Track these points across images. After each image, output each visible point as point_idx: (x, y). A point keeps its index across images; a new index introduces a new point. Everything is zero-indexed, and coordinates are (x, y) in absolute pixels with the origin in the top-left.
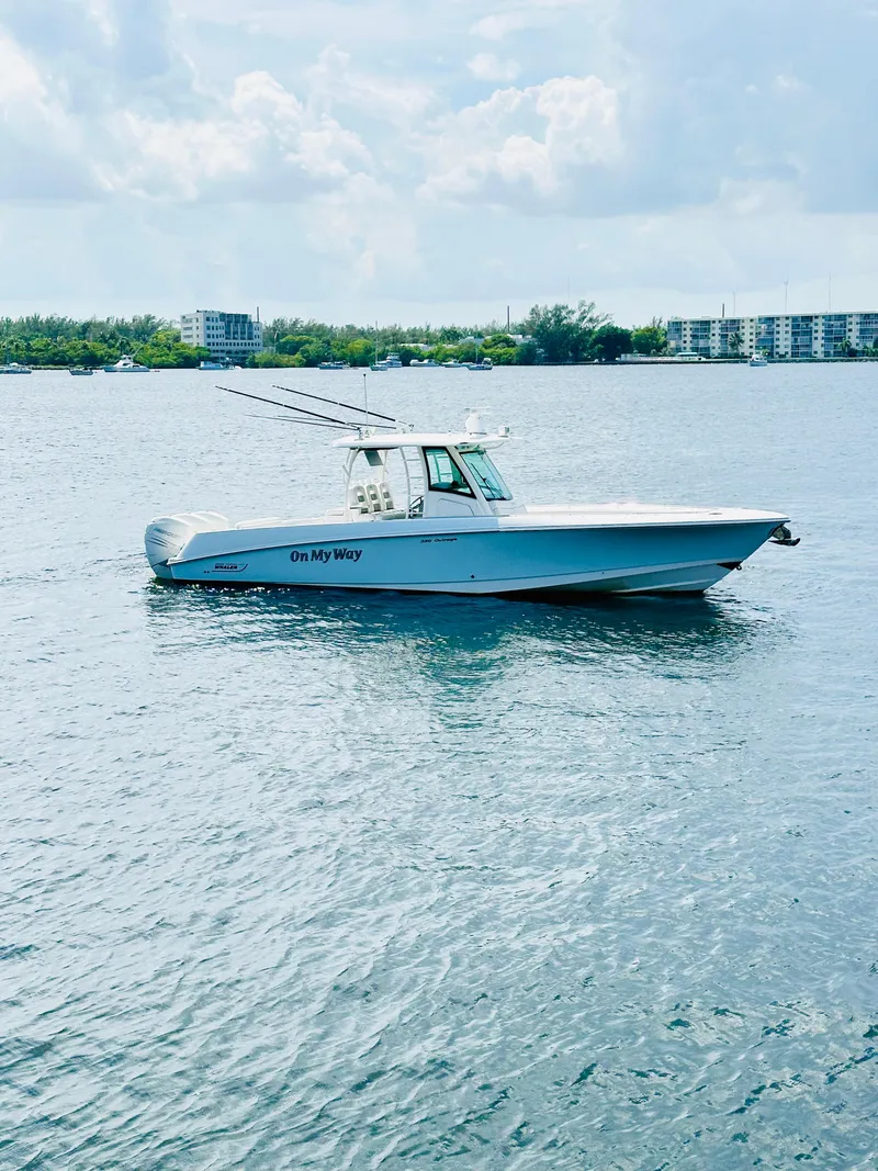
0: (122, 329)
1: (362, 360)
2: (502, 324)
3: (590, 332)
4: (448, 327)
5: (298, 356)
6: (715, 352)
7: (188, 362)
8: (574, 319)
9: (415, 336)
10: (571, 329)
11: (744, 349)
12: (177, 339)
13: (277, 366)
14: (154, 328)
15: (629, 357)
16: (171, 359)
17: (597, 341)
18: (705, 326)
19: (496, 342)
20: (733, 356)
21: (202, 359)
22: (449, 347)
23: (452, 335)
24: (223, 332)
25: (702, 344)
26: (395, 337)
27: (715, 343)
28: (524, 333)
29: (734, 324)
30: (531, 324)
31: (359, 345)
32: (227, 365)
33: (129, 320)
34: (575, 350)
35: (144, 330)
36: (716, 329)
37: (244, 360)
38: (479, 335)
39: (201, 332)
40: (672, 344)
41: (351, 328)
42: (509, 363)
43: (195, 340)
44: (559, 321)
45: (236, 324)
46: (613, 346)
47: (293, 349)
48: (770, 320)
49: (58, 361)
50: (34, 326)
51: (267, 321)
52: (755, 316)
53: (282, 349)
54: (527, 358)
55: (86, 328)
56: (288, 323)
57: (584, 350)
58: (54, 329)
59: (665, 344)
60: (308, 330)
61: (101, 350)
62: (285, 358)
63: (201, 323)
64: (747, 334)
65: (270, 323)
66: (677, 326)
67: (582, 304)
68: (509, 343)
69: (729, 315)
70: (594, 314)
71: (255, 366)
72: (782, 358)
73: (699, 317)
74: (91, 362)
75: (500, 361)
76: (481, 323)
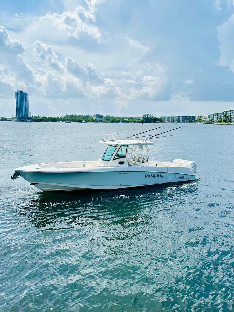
0: (85, 117)
1: (118, 122)
2: (139, 117)
3: (152, 118)
4: (131, 117)
5: (110, 121)
6: (170, 121)
7: (94, 121)
8: (150, 116)
9: (126, 118)
10: (149, 118)
11: (174, 121)
12: (92, 118)
13: (106, 122)
14: (89, 116)
15: (158, 122)
16: (91, 121)
17: (153, 119)
18: (169, 117)
19: (138, 119)
20: (173, 122)
21: (96, 121)
22: (132, 120)
23: (132, 118)
24: (99, 117)
25: (168, 120)
26: (123, 118)
27: (170, 120)
28: (142, 118)
29: (173, 117)
30: (143, 117)
31: (118, 119)
32: (99, 122)
33: (86, 115)
34: (150, 121)
35: (88, 117)
36: (171, 118)
37: (102, 121)
38: (136, 118)
39: (96, 117)
40: (164, 120)
41: (117, 117)
42: (140, 122)
43: (95, 118)
44: (147, 116)
45: (101, 116)
46: (155, 120)
47: (109, 120)
48: (179, 117)
49: (76, 121)
50: (72, 116)
51: (105, 116)
52: (176, 116)
53: (107, 120)
54: (143, 122)
55: (79, 117)
56: (108, 116)
57: (151, 121)
58: (75, 116)
59: (163, 120)
60: (111, 117)
61: (81, 119)
62: (108, 121)
63: (96, 116)
64: (175, 119)
65: (106, 116)
66: (165, 117)
67: (151, 114)
68: (140, 119)
69: (172, 116)
70: (153, 115)
71: (103, 122)
72: (180, 122)
73: (168, 116)
74: (80, 121)
75: (138, 122)
76: (136, 116)
